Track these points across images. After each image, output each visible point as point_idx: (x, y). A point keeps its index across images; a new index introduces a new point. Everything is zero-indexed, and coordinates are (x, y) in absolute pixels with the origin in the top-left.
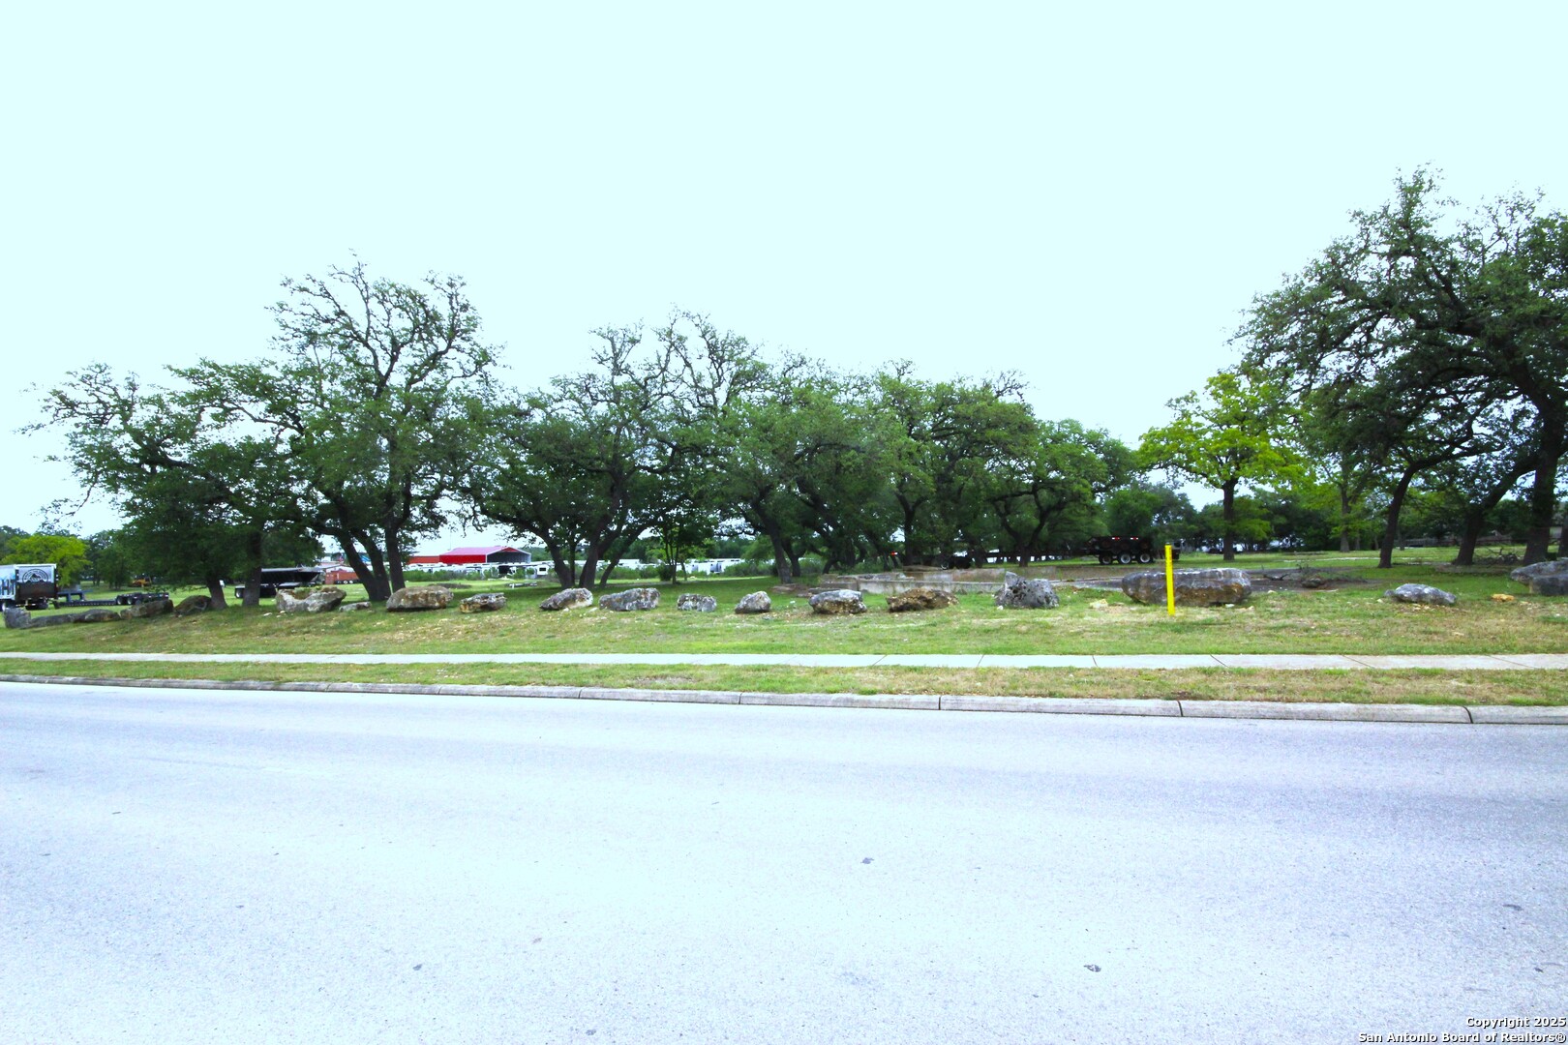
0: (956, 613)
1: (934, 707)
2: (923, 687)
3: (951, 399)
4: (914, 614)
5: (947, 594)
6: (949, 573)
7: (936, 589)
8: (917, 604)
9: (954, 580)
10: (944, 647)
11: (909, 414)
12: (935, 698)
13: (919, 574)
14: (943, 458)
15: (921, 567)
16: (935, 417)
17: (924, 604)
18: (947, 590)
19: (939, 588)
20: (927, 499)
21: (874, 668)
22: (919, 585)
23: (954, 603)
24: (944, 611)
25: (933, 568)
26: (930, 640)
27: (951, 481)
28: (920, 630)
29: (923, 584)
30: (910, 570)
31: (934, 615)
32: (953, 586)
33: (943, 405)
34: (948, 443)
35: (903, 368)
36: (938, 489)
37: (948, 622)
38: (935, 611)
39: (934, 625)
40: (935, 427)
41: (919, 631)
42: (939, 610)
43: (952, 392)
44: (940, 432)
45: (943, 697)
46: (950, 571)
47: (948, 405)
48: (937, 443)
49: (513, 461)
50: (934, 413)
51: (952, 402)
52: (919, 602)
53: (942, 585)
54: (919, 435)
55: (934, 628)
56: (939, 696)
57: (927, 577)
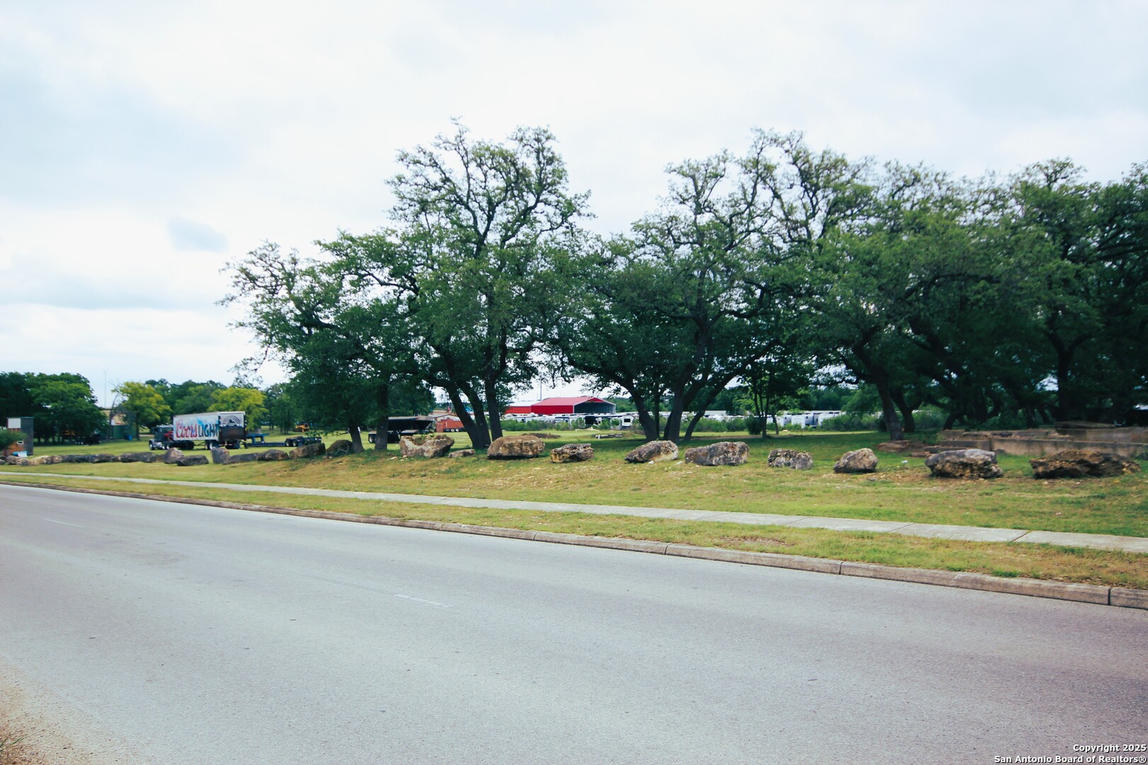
0: (1137, 484)
1: (1101, 601)
2: (1085, 574)
3: (1129, 206)
4: (1072, 482)
5: (1123, 458)
6: (1125, 432)
7: (1105, 451)
8: (1075, 470)
9: (1134, 440)
10: (1117, 526)
11: (1064, 230)
12: (1103, 589)
13: (1080, 432)
14: (1117, 283)
15: (1082, 424)
16: (1104, 231)
17: (1086, 469)
18: (1122, 453)
19: (1109, 451)
20: (1090, 336)
21: (1013, 545)
22: (1080, 446)
23: (1133, 470)
24: (1117, 480)
25: (1100, 425)
26: (1095, 516)
27: (1129, 312)
28: (1080, 503)
29: (1085, 445)
30: (1067, 427)
31: (1101, 485)
32: (1132, 449)
33: (1116, 215)
34: (1124, 263)
35: (1055, 172)
36: (1108, 324)
37: (1123, 494)
38: (1103, 480)
39: (1102, 497)
40: (1103, 243)
41: (1078, 503)
42: (1108, 479)
43: (1131, 197)
44: (1110, 249)
45: (1114, 589)
46: (1127, 429)
47: (1124, 214)
48: (1107, 264)
49: (598, 311)
50: (1102, 225)
51: (1131, 210)
52: (1078, 467)
53: (1114, 446)
54: (1079, 256)
55: (1102, 501)
56: (1107, 587)
57: (1090, 436)
